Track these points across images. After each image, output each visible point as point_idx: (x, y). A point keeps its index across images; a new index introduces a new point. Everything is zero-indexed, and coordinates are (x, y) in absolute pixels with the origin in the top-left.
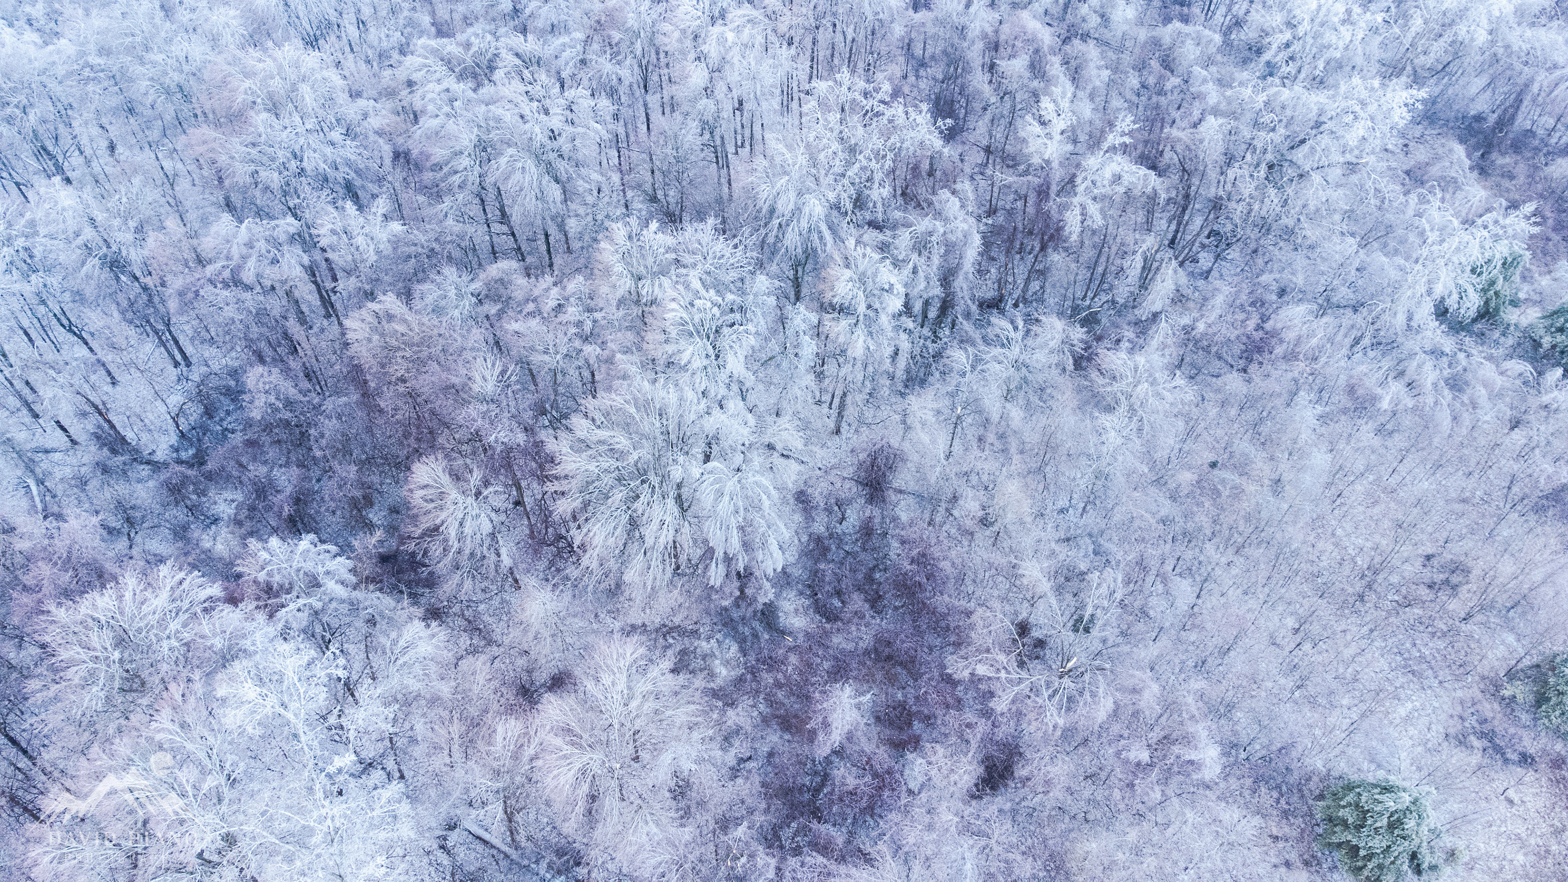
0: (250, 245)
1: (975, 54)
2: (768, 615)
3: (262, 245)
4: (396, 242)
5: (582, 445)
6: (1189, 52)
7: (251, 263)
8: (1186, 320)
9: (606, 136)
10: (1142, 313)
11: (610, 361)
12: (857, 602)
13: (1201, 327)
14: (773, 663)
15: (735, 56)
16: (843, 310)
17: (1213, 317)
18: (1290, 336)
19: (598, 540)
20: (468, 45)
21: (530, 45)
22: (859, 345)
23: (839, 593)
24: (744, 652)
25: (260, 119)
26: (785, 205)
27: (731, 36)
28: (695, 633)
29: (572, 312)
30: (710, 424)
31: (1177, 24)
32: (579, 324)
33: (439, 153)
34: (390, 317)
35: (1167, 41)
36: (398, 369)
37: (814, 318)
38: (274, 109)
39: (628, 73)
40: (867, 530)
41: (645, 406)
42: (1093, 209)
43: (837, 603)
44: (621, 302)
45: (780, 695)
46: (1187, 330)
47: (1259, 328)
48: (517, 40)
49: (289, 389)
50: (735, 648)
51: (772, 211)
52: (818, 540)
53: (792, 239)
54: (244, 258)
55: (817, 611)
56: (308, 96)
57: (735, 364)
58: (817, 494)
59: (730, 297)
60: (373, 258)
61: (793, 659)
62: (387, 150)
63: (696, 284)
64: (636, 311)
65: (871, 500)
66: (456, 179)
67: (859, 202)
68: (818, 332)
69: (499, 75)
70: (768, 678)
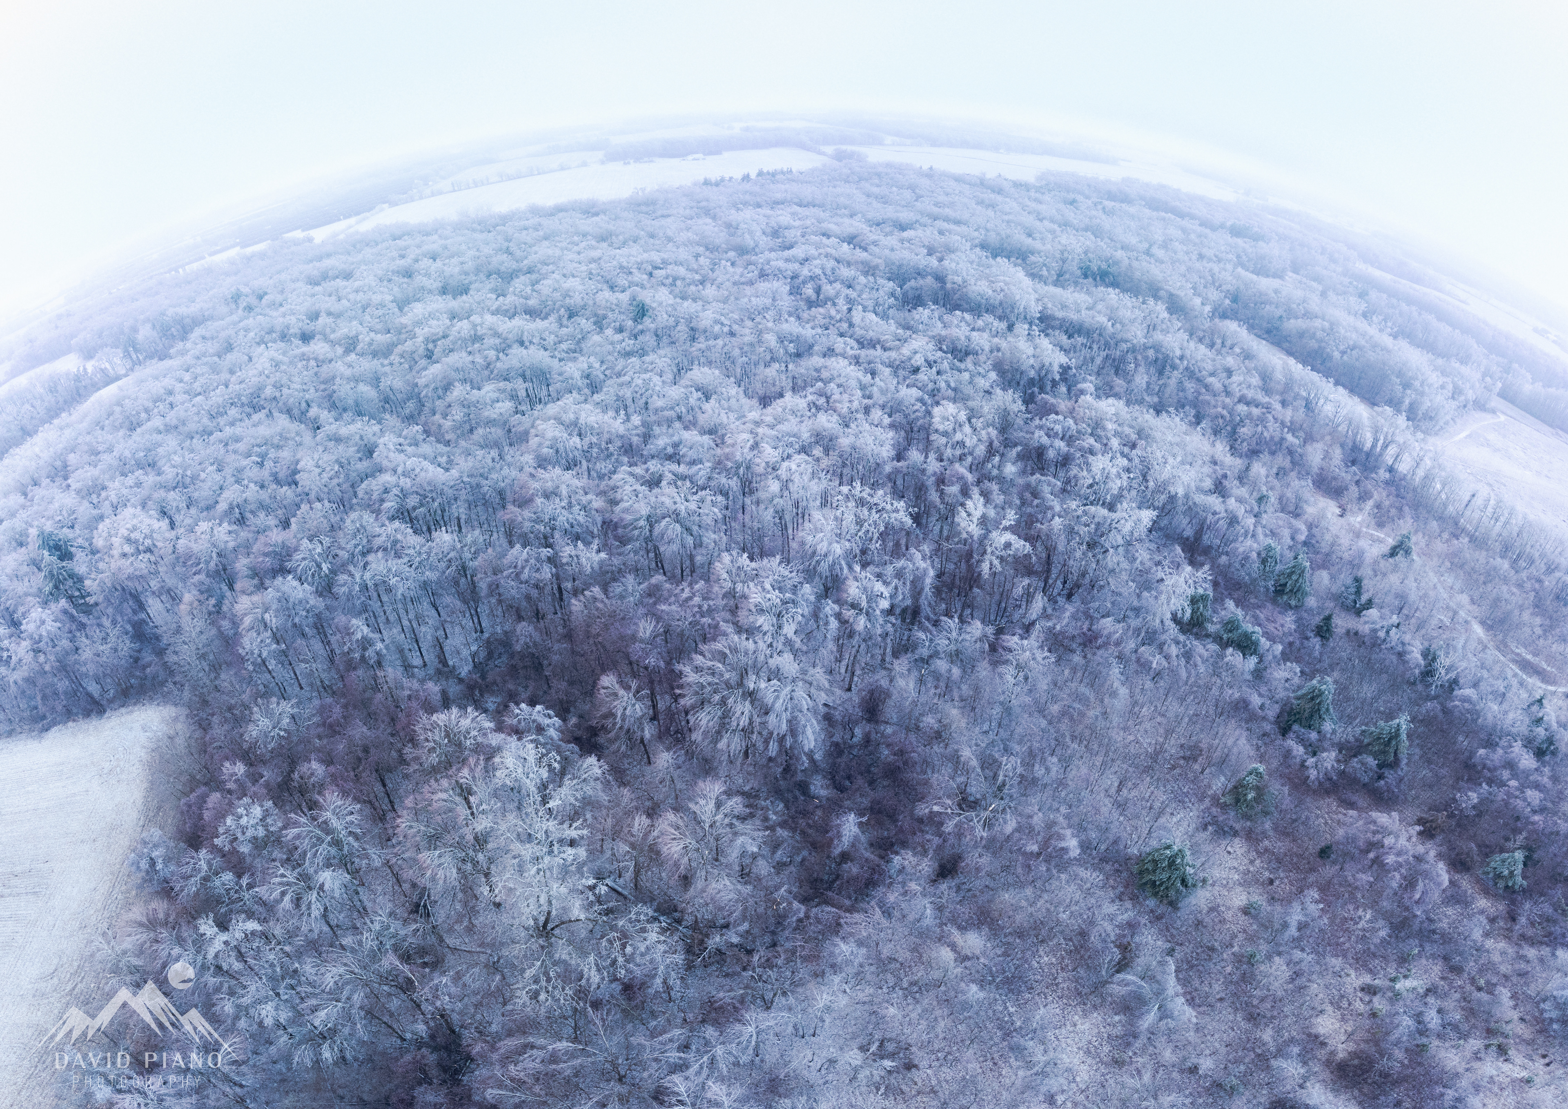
0: (527, 561)
1: (931, 482)
2: (803, 787)
3: (533, 561)
4: (601, 563)
5: (697, 669)
6: (1046, 490)
7: (526, 570)
8: (1050, 624)
9: (720, 516)
10: (1026, 622)
11: (716, 626)
12: (860, 781)
13: (1058, 627)
14: (805, 813)
15: (796, 478)
16: (853, 606)
17: (1065, 622)
18: (1105, 632)
19: (704, 722)
20: (647, 470)
21: (682, 469)
22: (861, 623)
23: (849, 777)
24: (787, 807)
25: (539, 501)
26: (822, 548)
27: (794, 467)
28: (757, 797)
29: (697, 600)
30: (773, 662)
31: (1038, 476)
32: (700, 607)
33: (629, 517)
34: (595, 599)
35: (1034, 484)
36: (595, 630)
37: (836, 607)
38: (547, 496)
39: (734, 484)
40: (867, 740)
41: (735, 650)
42: (996, 562)
43: (847, 783)
44: (725, 596)
45: (810, 831)
46: (1050, 630)
47: (1089, 630)
48: (674, 467)
49: (537, 636)
50: (781, 806)
51: (814, 553)
52: (837, 745)
53: (824, 567)
54: (523, 568)
55: (835, 787)
56: (564, 491)
57: (789, 629)
58: (837, 715)
59: (788, 595)
60: (589, 570)
61: (819, 813)
62: (599, 520)
63: (768, 586)
64: (732, 603)
65: (869, 721)
66: (636, 532)
67: (864, 552)
68: (838, 616)
69: (664, 483)
70: (802, 822)
